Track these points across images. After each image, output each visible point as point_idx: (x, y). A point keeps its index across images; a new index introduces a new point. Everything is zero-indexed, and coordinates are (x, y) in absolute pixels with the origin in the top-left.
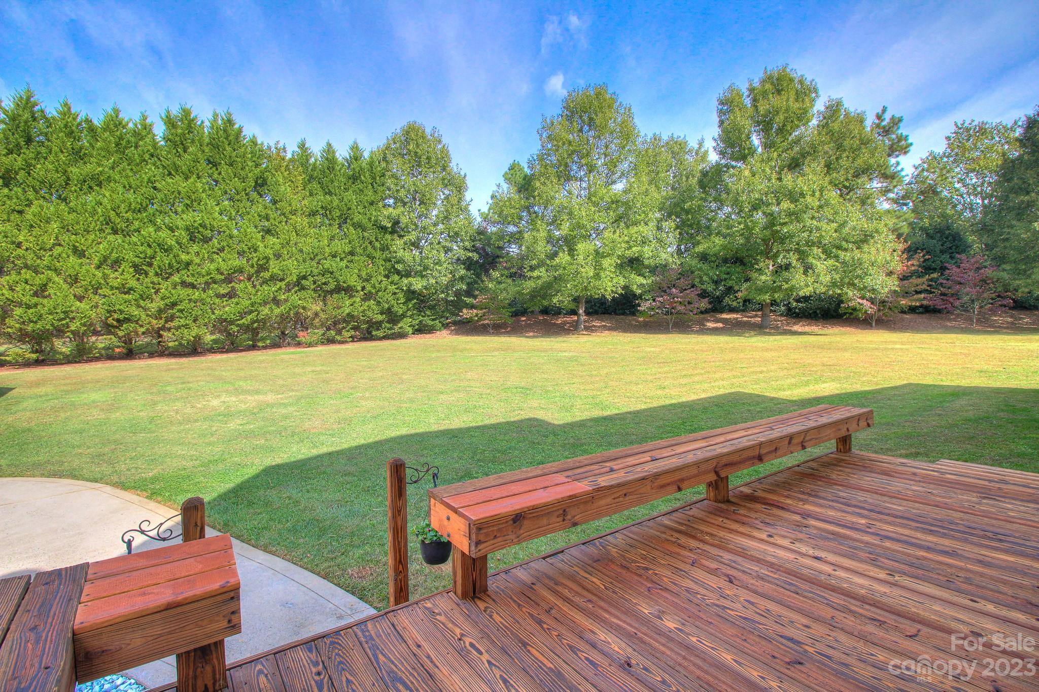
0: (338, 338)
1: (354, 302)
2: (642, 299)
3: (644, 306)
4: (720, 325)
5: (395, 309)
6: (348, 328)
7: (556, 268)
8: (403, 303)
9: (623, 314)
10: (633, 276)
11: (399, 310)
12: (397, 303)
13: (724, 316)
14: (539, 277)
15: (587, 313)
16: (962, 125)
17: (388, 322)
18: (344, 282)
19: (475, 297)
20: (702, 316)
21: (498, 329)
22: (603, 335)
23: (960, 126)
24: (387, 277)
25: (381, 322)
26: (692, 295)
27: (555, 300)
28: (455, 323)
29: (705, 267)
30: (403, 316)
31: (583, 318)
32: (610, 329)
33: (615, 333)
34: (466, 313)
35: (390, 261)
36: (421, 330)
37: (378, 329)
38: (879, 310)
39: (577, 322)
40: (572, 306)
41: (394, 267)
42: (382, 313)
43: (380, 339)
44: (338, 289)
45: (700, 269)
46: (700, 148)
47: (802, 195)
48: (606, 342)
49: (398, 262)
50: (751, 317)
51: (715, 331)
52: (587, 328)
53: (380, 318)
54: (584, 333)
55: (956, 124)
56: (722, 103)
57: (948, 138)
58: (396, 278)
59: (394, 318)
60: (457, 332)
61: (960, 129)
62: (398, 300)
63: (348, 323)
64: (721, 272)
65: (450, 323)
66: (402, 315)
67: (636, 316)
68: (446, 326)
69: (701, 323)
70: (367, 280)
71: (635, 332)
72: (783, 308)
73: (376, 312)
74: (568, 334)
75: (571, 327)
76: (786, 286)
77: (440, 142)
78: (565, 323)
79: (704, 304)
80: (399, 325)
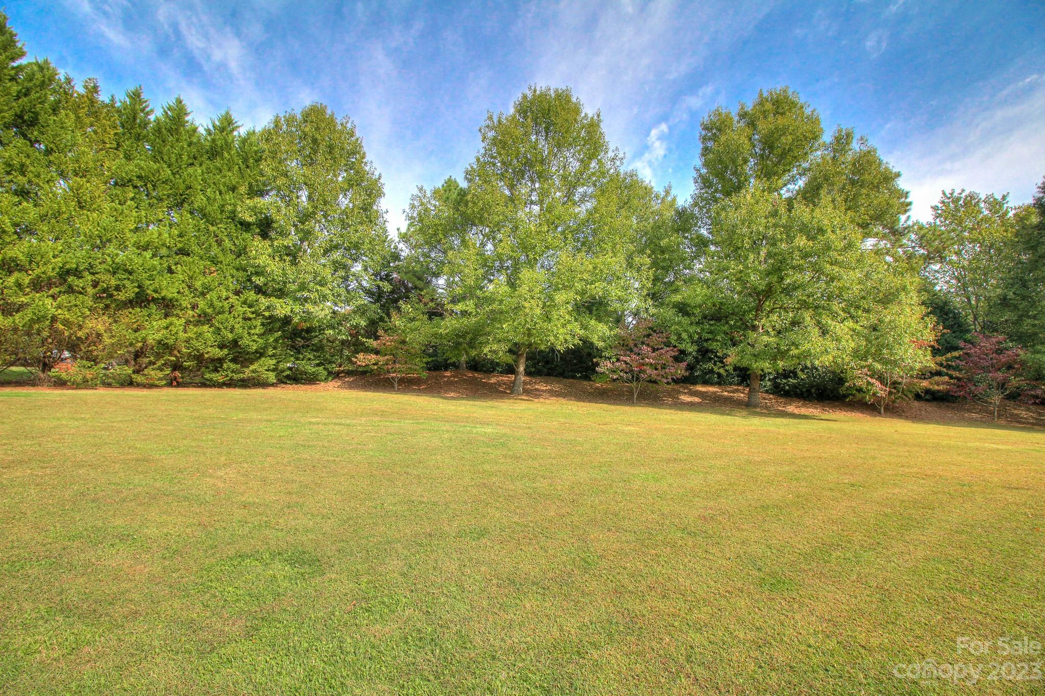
0: (139, 378)
1: (171, 324)
2: (601, 357)
3: (604, 367)
4: (696, 400)
5: (245, 341)
6: (159, 363)
7: (489, 300)
8: (260, 336)
9: (574, 377)
10: (593, 322)
11: (251, 343)
12: (249, 333)
13: (700, 388)
14: (464, 313)
15: (528, 373)
16: (951, 194)
17: (234, 360)
18: (155, 291)
19: (377, 338)
20: (676, 387)
21: (408, 384)
22: (547, 401)
23: (949, 196)
24: (237, 293)
25: (220, 361)
26: (668, 354)
27: (486, 350)
28: (349, 373)
29: (685, 321)
30: (260, 354)
31: (522, 378)
32: (558, 394)
33: (563, 401)
34: (362, 359)
35: (245, 270)
36: (296, 378)
37: (216, 370)
38: (890, 393)
39: (514, 382)
40: (509, 359)
41: (250, 280)
42: (221, 347)
43: (221, 385)
44: (141, 300)
45: (679, 323)
46: (666, 196)
47: (821, 231)
48: (554, 412)
49: (257, 274)
50: (733, 392)
51: (691, 406)
52: (527, 392)
53: (218, 353)
54: (525, 398)
55: (944, 193)
56: (706, 128)
57: (935, 208)
58: (251, 295)
59: (241, 356)
60: (351, 386)
61: (949, 198)
62: (250, 328)
63: (158, 356)
64: (703, 329)
65: (342, 372)
66: (256, 352)
67: (590, 380)
68: (337, 375)
69: (673, 395)
70: (203, 294)
71: (590, 402)
72: (769, 383)
73: (209, 343)
74: (502, 398)
75: (506, 389)
76: (794, 352)
77: (352, 134)
78: (499, 384)
79: (680, 371)
80: (252, 367)
